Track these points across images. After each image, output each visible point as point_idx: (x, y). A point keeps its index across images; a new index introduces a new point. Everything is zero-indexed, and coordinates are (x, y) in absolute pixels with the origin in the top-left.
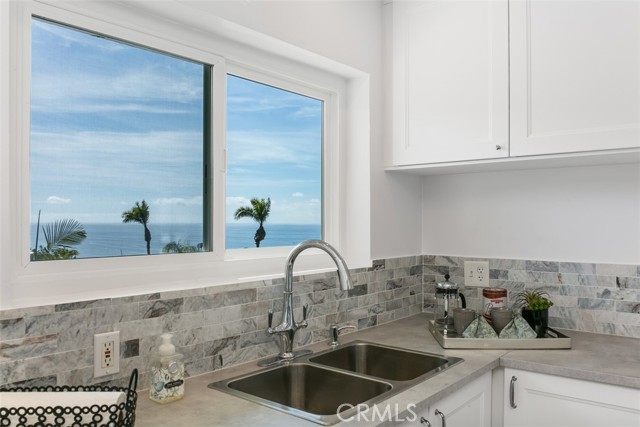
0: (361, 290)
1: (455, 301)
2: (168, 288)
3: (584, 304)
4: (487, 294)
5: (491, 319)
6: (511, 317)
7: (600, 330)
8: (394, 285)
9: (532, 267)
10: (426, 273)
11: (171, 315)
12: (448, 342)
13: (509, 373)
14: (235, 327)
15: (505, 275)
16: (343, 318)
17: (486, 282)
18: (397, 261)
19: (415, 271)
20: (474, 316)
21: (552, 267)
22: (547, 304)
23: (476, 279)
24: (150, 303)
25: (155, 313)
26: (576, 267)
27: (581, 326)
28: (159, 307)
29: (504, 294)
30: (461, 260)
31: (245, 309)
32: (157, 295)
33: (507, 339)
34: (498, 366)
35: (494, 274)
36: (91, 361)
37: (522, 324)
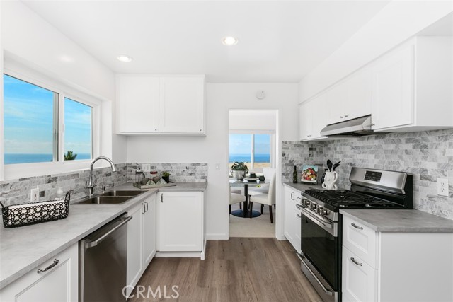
0: (109, 174)
1: (141, 176)
2: (53, 173)
3: (178, 175)
4: (151, 173)
5: (153, 180)
6: (159, 179)
7: (182, 181)
8: (119, 173)
9: (163, 165)
10: (128, 169)
11: (54, 182)
12: (142, 187)
13: (161, 193)
14: (73, 187)
15: (156, 168)
16: (104, 183)
17: (150, 170)
18: (120, 164)
19: (125, 168)
20: (149, 179)
21: (169, 165)
22: (169, 175)
23: (146, 169)
24: (48, 178)
25: (49, 182)
26: (176, 164)
27: (177, 181)
28: (51, 180)
29: (157, 173)
30: (141, 164)
31: (76, 180)
32: (50, 176)
33: (158, 184)
34: (158, 191)
35: (152, 168)
36: (30, 199)
37: (162, 181)
